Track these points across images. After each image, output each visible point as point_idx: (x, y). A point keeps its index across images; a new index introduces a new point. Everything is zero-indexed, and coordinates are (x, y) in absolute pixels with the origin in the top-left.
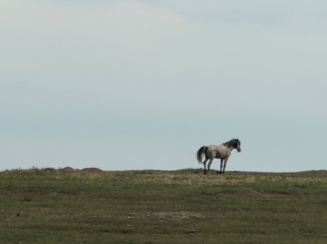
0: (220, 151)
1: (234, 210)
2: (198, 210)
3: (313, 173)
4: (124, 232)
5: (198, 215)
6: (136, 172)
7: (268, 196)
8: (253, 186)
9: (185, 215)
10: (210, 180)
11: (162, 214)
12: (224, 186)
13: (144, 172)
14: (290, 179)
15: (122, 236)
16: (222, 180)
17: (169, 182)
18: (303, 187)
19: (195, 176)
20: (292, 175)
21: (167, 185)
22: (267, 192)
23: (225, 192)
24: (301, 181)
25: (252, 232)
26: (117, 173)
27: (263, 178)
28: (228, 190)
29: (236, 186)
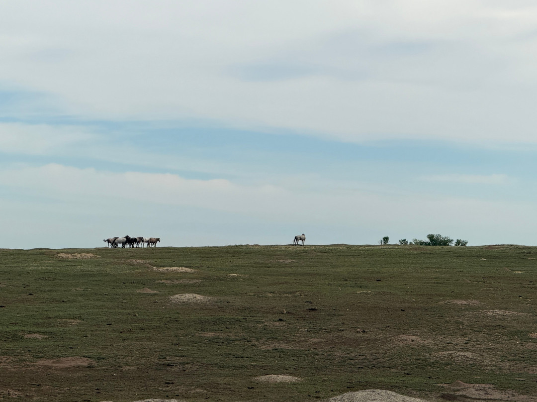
0: (302, 237)
1: (307, 259)
2: (294, 259)
3: (335, 245)
4: (268, 267)
5: (294, 261)
6: (272, 246)
7: (319, 254)
8: (314, 250)
9: (290, 261)
10: (299, 248)
11: (281, 261)
12: (303, 250)
13: (275, 246)
14: (327, 247)
15: (268, 269)
16: (302, 248)
17: (283, 249)
18: (331, 250)
19: (293, 247)
20: (328, 246)
21: (283, 250)
22: (319, 252)
23: (304, 252)
24: (331, 248)
25: (313, 267)
26: (265, 246)
27: (317, 247)
28: (305, 251)
29: (308, 250)
